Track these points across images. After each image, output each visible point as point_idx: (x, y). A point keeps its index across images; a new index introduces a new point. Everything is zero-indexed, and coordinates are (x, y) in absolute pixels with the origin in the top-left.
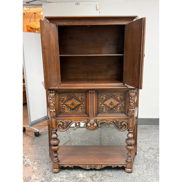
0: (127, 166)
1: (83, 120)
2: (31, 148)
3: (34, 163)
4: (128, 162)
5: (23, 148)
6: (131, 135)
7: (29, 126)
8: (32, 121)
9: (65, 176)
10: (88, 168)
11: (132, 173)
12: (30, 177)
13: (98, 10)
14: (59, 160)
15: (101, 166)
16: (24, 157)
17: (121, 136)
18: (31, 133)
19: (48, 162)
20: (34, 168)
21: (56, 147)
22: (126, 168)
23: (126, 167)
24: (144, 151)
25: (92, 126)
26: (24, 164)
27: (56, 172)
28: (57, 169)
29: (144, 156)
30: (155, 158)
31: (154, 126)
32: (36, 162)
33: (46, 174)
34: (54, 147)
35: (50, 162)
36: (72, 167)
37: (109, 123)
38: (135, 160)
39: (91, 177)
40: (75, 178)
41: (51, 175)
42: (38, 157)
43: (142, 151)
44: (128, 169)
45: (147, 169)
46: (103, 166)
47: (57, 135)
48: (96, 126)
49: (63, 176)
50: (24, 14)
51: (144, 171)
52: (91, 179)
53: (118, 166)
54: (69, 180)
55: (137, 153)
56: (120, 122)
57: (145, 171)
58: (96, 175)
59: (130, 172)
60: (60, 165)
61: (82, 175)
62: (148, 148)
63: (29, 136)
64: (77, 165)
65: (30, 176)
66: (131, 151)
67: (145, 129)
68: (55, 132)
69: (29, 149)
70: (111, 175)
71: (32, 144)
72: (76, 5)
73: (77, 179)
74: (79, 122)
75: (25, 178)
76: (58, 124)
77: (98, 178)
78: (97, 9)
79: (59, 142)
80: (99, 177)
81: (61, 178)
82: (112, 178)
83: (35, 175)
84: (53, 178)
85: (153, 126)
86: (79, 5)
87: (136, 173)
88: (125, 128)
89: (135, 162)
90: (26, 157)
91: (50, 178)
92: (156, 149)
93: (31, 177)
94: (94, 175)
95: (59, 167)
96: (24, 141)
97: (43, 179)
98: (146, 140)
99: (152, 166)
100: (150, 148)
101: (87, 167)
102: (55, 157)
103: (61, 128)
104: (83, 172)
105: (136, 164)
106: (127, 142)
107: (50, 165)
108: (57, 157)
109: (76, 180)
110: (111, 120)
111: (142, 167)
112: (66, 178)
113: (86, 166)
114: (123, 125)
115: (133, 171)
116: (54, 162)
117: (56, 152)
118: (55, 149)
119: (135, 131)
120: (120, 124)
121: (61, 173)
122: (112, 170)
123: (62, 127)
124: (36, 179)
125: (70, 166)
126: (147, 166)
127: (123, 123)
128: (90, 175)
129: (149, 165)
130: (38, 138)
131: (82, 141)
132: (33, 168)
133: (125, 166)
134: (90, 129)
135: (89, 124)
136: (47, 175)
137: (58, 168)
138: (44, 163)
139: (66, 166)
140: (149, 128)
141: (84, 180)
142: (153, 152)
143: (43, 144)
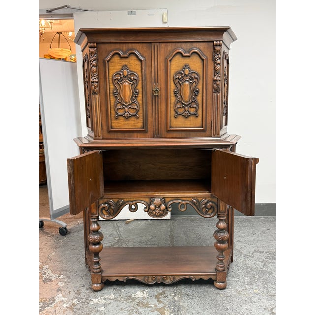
0: (217, 277)
1: (143, 199)
2: (53, 254)
3: (58, 276)
4: (218, 271)
5: (40, 253)
6: (222, 225)
7: (49, 219)
8: (54, 209)
9: (112, 297)
10: (151, 282)
11: (226, 290)
12: (53, 298)
13: (166, 23)
14: (102, 268)
15: (174, 278)
16: (41, 268)
17: (206, 232)
18: (53, 229)
19: (84, 274)
20: (60, 284)
21: (97, 246)
22: (215, 282)
23: (216, 280)
24: (245, 256)
25: (158, 210)
26: (42, 278)
27: (97, 289)
28: (99, 285)
29: (245, 264)
30: (264, 267)
31: (262, 216)
32: (62, 275)
33: (80, 294)
34: (94, 247)
35: (86, 275)
36: (125, 281)
37: (186, 203)
38: (231, 270)
39: (156, 297)
40: (129, 298)
41: (88, 295)
42: (66, 267)
43: (242, 256)
44: (218, 283)
45: (250, 284)
46: (177, 278)
47: (98, 225)
48: (164, 209)
49: (109, 297)
50: (41, 34)
51: (246, 286)
52: (157, 299)
53: (201, 279)
54: (120, 302)
55: (235, 258)
56: (204, 202)
57: (248, 287)
58: (165, 294)
59: (222, 287)
60: (104, 278)
61: (141, 294)
62: (252, 251)
63: (49, 234)
64: (133, 277)
65: (53, 296)
66: (222, 252)
67: (247, 221)
68: (96, 220)
69: (51, 256)
70: (190, 293)
71: (56, 247)
72: (129, 14)
73: (133, 300)
74: (136, 203)
75: (45, 301)
76: (101, 207)
77: (169, 298)
78: (164, 21)
79: (102, 237)
80: (169, 296)
81: (105, 299)
82: (193, 298)
83: (60, 295)
84: (93, 299)
85: (260, 216)
86: (135, 14)
87: (232, 290)
88: (212, 212)
89: (231, 273)
90: (45, 267)
91: (87, 299)
92: (266, 253)
93: (55, 298)
94: (161, 294)
95: (102, 282)
96: (41, 243)
97: (75, 301)
98: (249, 238)
99: (258, 279)
100: (255, 250)
101: (150, 280)
102: (95, 264)
103: (106, 214)
104: (143, 289)
105: (233, 276)
106: (216, 237)
107: (86, 279)
108: (98, 263)
109: (131, 302)
110: (190, 199)
111: (242, 280)
112: (113, 299)
113: (148, 278)
114: (209, 207)
115: (227, 287)
116: (93, 272)
117: (97, 254)
118: (95, 250)
119: (230, 220)
120: (204, 205)
121: (105, 291)
122: (193, 286)
123: (107, 212)
124: (63, 301)
125: (121, 279)
126: (251, 279)
127: (208, 204)
128: (156, 294)
129: (254, 277)
130: (65, 238)
131: (140, 242)
132: (57, 284)
133: (213, 278)
134: (155, 214)
135: (152, 207)
136: (82, 295)
137: (100, 282)
138: (77, 277)
139: (114, 279)
140: (253, 220)
141: (144, 301)
142: (260, 258)
143: (74, 247)
